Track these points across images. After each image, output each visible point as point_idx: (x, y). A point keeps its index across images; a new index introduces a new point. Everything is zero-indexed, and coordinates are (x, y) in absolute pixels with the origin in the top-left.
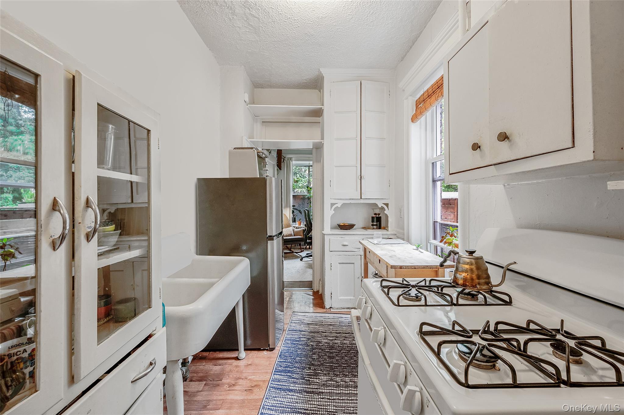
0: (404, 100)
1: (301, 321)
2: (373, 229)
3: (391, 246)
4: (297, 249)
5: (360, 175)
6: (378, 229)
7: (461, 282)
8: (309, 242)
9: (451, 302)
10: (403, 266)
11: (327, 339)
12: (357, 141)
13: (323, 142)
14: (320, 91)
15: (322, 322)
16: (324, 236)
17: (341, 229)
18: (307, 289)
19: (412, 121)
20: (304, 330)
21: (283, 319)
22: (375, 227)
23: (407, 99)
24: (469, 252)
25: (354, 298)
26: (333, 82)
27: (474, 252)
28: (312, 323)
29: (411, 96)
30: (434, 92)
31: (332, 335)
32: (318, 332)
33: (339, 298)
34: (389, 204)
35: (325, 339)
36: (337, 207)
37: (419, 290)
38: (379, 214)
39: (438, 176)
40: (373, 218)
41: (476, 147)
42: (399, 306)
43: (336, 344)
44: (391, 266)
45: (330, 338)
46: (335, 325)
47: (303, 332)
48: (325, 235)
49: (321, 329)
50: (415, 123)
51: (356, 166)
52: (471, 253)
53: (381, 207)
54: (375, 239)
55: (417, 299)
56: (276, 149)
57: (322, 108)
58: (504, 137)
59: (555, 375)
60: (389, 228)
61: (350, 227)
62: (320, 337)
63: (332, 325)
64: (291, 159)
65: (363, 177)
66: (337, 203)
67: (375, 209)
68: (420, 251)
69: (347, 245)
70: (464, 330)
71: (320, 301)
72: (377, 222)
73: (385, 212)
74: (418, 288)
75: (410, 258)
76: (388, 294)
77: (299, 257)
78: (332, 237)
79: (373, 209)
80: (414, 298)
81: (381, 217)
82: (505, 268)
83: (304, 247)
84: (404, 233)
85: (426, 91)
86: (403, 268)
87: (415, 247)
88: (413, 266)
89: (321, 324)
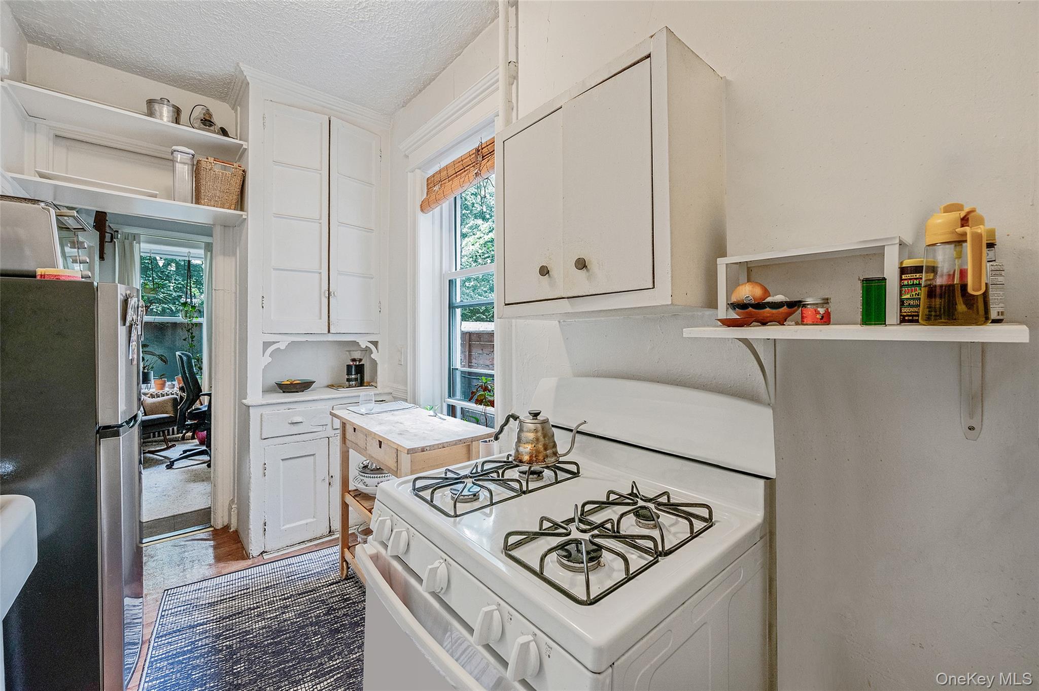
0: (407, 172)
1: (191, 604)
2: (350, 386)
3: (392, 414)
4: (154, 443)
5: (327, 289)
6: (358, 387)
7: (526, 458)
8: (191, 425)
9: (521, 490)
10: (426, 446)
11: (264, 619)
12: (321, 227)
13: (244, 217)
14: (234, 108)
15: (247, 589)
16: (249, 409)
17: (284, 392)
18: (196, 528)
19: (422, 210)
20: (202, 621)
21: (141, 615)
22: (354, 383)
23: (412, 172)
24: (533, 415)
25: (315, 519)
26: (271, 101)
27: (538, 414)
28: (222, 598)
29: (420, 169)
30: (456, 173)
31: (275, 606)
32: (239, 613)
33: (284, 527)
34: (379, 342)
35: (258, 621)
36: (279, 348)
37: (477, 482)
38: (360, 360)
39: (458, 300)
40: (349, 367)
41: (544, 271)
42: (457, 516)
43: (285, 621)
44: (408, 450)
45: (272, 615)
46: (277, 584)
47: (201, 627)
48: (250, 407)
49: (247, 603)
50: (426, 213)
51: (320, 273)
52: (536, 415)
53: (364, 347)
54: (363, 405)
55: (475, 498)
56: (93, 210)
57: (243, 145)
58: (582, 264)
59: (653, 550)
60: (379, 385)
61: (305, 386)
62: (247, 621)
63: (271, 586)
64: (135, 237)
65: (334, 293)
66: (279, 342)
67: (353, 351)
68: (441, 418)
69: (302, 422)
70: (556, 525)
71: (234, 547)
72: (356, 373)
73: (372, 356)
74: (475, 480)
75: (431, 431)
76: (432, 501)
77: (162, 460)
78: (266, 411)
79: (349, 351)
80: (471, 497)
81: (364, 364)
82: (574, 431)
83: (178, 435)
84: (407, 390)
85: (444, 168)
86: (425, 450)
87: (432, 413)
88: (440, 444)
89: (244, 594)
